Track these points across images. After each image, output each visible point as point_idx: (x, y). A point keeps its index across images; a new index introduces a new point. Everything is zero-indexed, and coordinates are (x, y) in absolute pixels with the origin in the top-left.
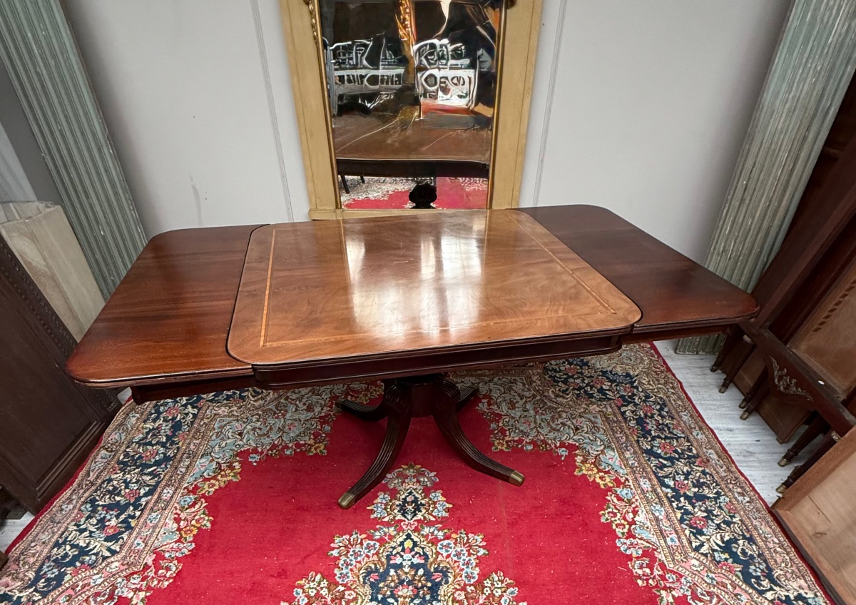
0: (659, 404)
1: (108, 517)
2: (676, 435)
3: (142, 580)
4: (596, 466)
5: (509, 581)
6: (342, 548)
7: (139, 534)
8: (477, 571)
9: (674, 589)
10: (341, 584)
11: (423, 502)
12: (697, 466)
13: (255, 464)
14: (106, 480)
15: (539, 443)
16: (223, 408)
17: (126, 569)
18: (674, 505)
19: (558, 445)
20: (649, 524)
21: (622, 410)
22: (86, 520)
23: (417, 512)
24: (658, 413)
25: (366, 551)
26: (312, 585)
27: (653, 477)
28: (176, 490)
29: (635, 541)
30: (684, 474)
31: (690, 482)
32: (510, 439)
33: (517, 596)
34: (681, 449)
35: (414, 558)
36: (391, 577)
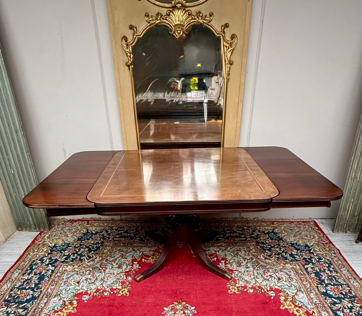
0: (327, 263)
2: (340, 283)
4: (293, 303)
12: (356, 303)
13: (86, 302)
15: (257, 288)
16: (69, 267)
19: (269, 289)
21: (306, 267)
24: (327, 269)
27: (330, 310)
31: (353, 314)
32: (239, 285)
34: (345, 292)
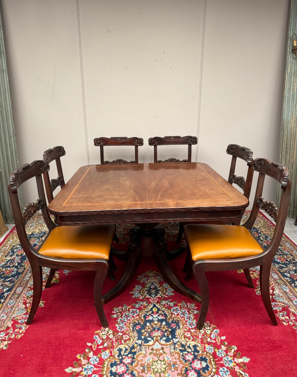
5: (213, 326)
6: (118, 314)
7: (3, 311)
8: (195, 321)
10: (120, 332)
11: (160, 289)
13: (67, 274)
23: (157, 294)
25: (132, 314)
26: (104, 333)
28: (24, 288)
33: (219, 333)
35: (159, 316)
36: (148, 326)
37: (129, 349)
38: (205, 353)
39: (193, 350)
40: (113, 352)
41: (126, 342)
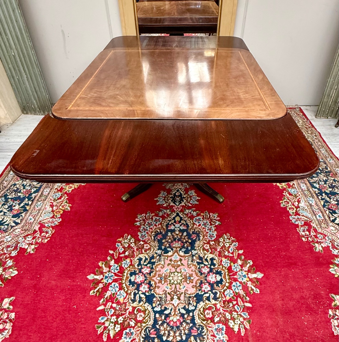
1: (14, 204)
3: (33, 239)
5: (233, 239)
6: (141, 221)
7: (31, 213)
8: (215, 233)
9: (322, 243)
10: (142, 241)
11: (185, 196)
12: (331, 177)
14: (13, 185)
17: (24, 233)
18: (320, 197)
20: (306, 208)
22: (2, 206)
23: (181, 201)
25: (154, 222)
26: (126, 241)
27: (307, 182)
28: (51, 190)
29: (300, 217)
30: (324, 181)
31: (327, 185)
33: (237, 247)
34: (322, 168)
35: (181, 226)
36: (169, 236)
37: (149, 259)
38: (221, 267)
39: (210, 263)
40: (133, 261)
41: (146, 252)
